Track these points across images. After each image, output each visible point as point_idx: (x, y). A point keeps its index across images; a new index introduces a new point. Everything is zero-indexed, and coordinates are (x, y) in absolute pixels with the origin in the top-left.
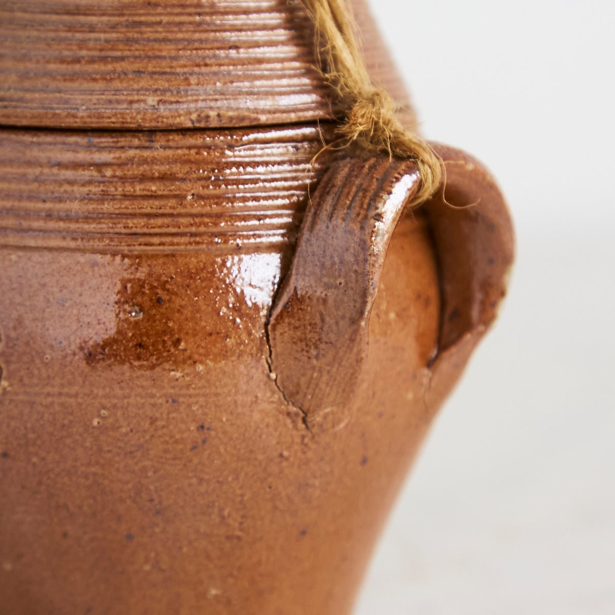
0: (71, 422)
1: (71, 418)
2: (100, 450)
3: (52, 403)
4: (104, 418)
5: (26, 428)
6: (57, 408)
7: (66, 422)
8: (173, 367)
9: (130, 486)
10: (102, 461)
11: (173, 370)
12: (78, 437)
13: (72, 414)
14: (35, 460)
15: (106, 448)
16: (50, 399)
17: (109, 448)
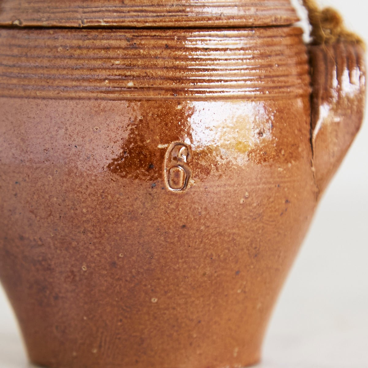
0: (229, 202)
1: (229, 199)
2: (241, 218)
3: (220, 191)
4: (246, 198)
5: (201, 208)
6: (222, 194)
7: (226, 202)
8: (280, 166)
9: (249, 240)
10: (240, 225)
11: (280, 167)
12: (231, 211)
13: (230, 197)
14: (202, 228)
15: (244, 217)
16: (219, 189)
17: (245, 217)
